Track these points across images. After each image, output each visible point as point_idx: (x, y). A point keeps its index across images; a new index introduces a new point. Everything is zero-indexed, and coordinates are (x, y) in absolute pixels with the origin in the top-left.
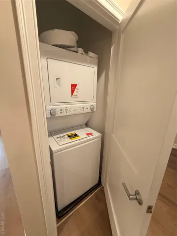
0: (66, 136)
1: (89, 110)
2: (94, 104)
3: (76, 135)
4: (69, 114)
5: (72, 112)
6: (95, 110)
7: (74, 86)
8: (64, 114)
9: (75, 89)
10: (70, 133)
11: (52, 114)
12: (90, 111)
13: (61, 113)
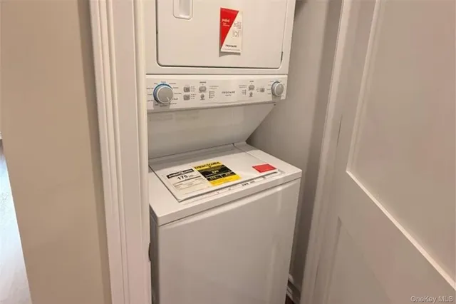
0: (196, 173)
1: (267, 97)
2: (283, 79)
3: (224, 171)
4: (208, 102)
5: (218, 100)
6: (283, 97)
7: (228, 17)
8: (195, 103)
9: (230, 24)
10: (206, 163)
11: (160, 99)
12: (269, 98)
13: (187, 98)
